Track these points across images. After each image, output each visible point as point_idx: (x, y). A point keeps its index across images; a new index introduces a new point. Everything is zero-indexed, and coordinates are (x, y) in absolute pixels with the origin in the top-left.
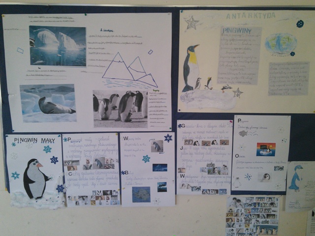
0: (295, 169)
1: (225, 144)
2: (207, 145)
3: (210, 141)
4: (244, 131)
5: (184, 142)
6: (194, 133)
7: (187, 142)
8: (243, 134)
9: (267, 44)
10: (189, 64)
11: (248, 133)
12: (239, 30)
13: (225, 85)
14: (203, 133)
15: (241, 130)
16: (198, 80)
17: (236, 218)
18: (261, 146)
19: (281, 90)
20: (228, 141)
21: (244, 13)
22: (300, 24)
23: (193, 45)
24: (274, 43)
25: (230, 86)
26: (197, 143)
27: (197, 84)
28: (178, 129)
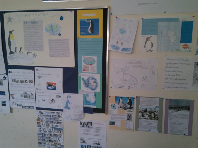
0: (67, 98)
1: (31, 82)
2: (23, 83)
3: (24, 81)
4: (40, 76)
5: (12, 80)
6: (16, 76)
7: (14, 80)
8: (39, 77)
9: (46, 29)
10: (10, 40)
11: (42, 77)
12: (32, 22)
13: (28, 51)
14: (21, 76)
15: (39, 75)
16: (16, 48)
17: (42, 122)
18: (49, 84)
19: (56, 54)
20: (32, 81)
21: (33, 13)
22: (62, 18)
23: (11, 30)
24: (50, 29)
25: (31, 51)
26: (18, 81)
27: (16, 50)
28: (9, 73)
